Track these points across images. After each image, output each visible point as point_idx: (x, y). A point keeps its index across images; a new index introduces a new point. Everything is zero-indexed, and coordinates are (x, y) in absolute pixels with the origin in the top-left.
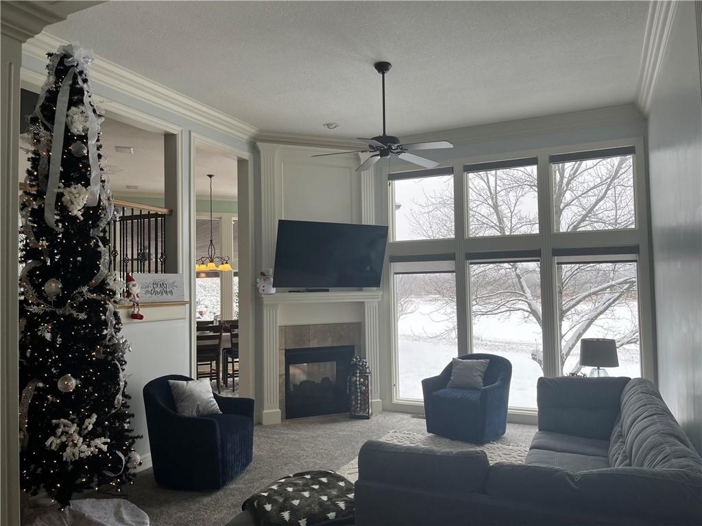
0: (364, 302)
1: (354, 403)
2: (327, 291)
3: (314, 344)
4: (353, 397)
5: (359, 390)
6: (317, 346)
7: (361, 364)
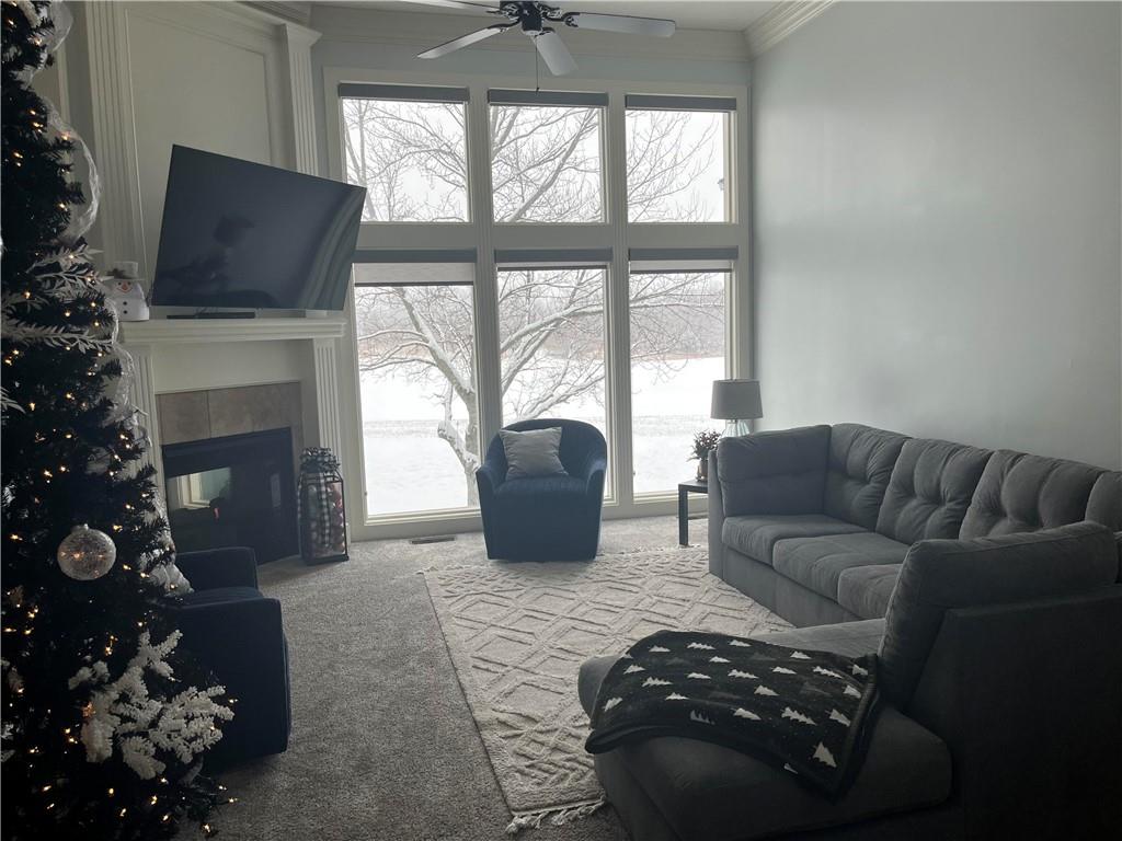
0: (311, 340)
1: (315, 535)
2: (251, 316)
3: (219, 430)
4: (314, 525)
5: (325, 510)
6: (227, 434)
7: (326, 460)
